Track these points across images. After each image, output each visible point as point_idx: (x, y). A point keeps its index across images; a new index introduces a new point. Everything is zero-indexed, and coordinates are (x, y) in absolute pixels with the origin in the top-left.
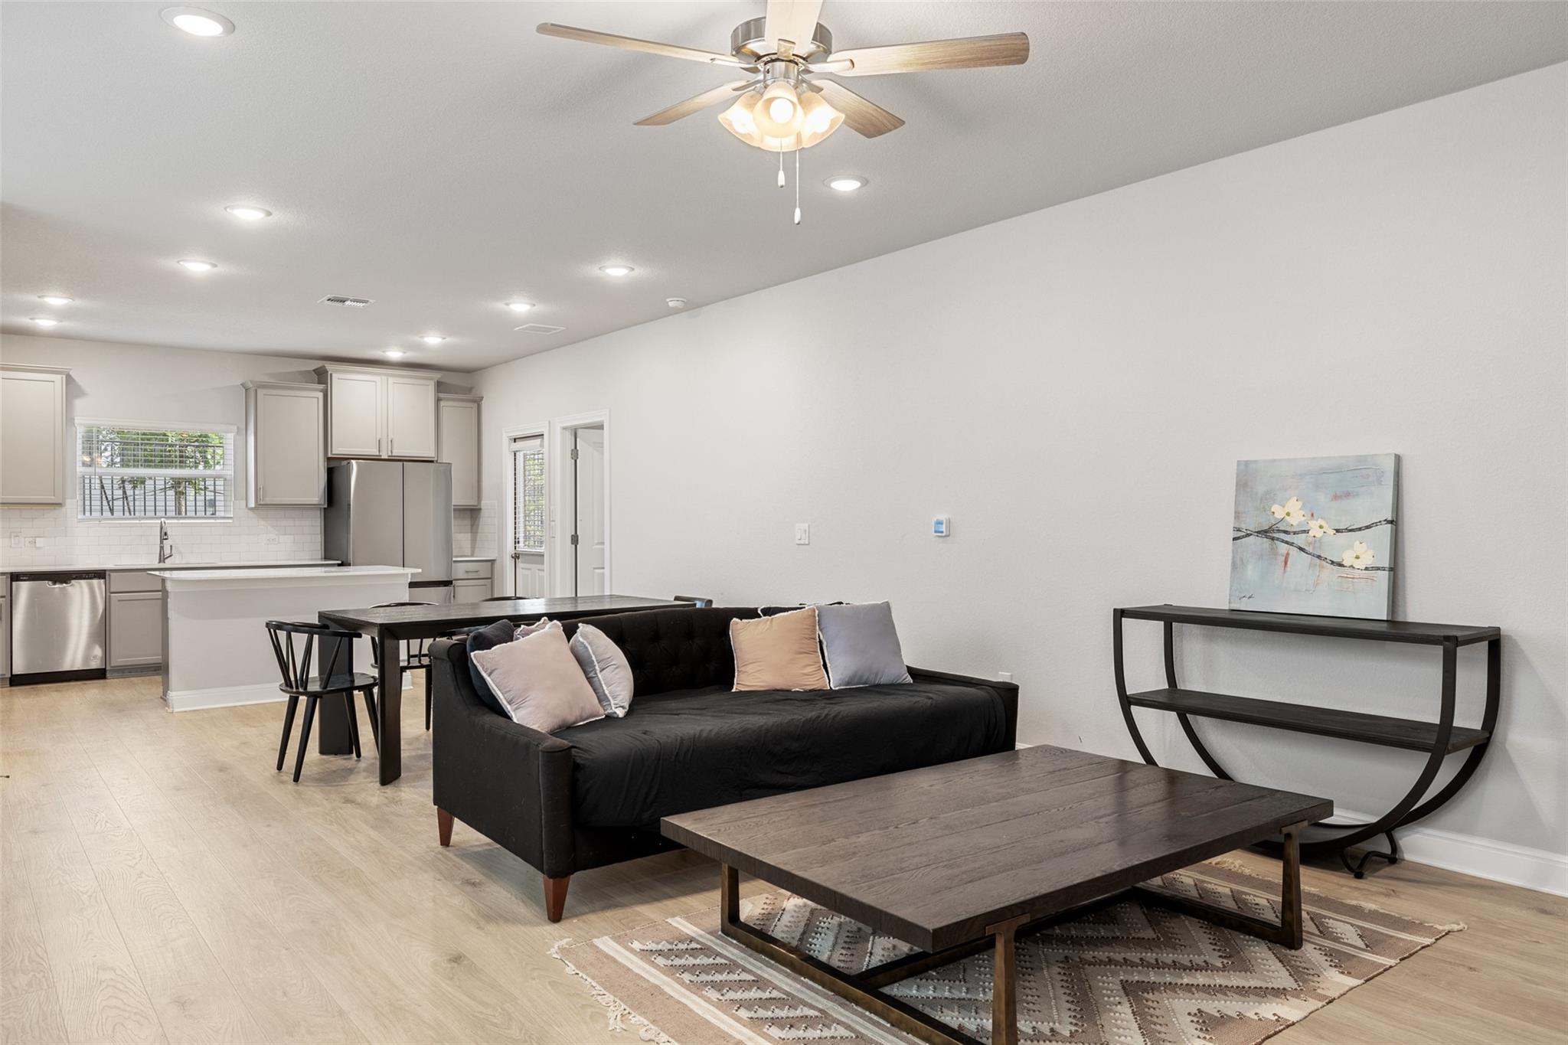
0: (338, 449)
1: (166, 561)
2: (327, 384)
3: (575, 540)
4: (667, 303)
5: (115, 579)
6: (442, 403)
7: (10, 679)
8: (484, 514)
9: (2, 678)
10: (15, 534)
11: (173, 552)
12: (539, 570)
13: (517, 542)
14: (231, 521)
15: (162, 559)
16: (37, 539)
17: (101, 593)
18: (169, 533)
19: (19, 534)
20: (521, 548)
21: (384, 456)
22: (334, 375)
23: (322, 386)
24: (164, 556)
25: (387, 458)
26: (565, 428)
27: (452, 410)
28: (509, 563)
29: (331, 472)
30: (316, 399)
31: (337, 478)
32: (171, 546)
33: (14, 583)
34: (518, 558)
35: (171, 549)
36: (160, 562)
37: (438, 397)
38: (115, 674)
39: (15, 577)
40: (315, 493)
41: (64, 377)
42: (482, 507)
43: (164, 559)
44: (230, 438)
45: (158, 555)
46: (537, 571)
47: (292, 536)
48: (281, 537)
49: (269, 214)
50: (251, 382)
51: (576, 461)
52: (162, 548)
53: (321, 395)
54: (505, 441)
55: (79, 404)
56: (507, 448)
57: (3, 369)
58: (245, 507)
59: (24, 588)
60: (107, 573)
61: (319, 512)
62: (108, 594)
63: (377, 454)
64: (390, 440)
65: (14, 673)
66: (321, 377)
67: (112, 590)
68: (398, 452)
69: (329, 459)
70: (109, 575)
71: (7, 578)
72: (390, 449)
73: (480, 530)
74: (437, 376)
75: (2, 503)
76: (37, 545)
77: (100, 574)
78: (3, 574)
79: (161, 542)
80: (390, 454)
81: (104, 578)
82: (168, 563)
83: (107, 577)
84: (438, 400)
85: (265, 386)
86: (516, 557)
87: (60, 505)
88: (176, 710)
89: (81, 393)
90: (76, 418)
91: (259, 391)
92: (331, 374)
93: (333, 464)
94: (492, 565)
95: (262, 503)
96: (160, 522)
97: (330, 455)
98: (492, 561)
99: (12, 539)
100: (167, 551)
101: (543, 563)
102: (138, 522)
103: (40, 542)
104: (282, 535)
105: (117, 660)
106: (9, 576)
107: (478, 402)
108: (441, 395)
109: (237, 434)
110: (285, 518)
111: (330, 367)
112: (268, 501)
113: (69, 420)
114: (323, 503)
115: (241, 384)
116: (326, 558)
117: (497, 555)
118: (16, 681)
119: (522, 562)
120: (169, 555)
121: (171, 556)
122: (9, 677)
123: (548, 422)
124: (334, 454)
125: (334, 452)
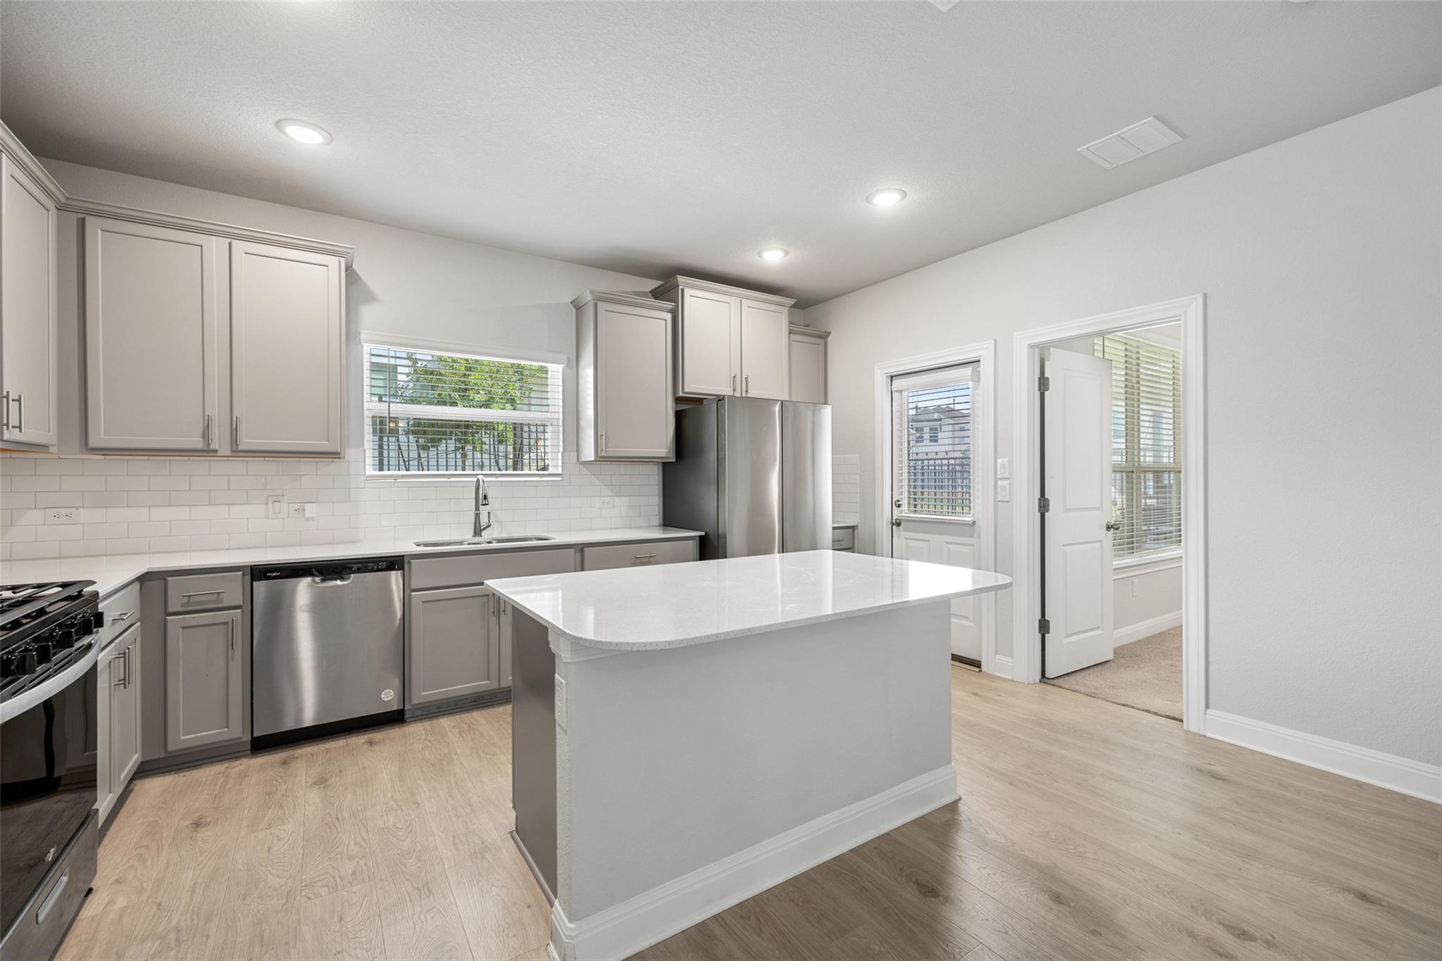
0: (693, 385)
1: (483, 533)
2: (677, 302)
3: (1041, 505)
5: (417, 569)
10: (274, 499)
11: (491, 520)
14: (559, 479)
15: (478, 531)
16: (307, 505)
17: (399, 591)
18: (489, 496)
19: (279, 498)
20: (907, 511)
22: (686, 291)
23: (670, 305)
24: (480, 526)
25: (741, 399)
26: (1028, 347)
28: (884, 530)
29: (679, 416)
32: (489, 513)
33: (257, 584)
34: (899, 525)
35: (489, 517)
36: (475, 535)
38: (417, 715)
39: (261, 573)
40: (662, 444)
41: (344, 264)
43: (481, 531)
44: (556, 371)
45: (473, 525)
47: (629, 498)
51: (1043, 394)
52: (477, 516)
53: (669, 316)
54: (880, 380)
55: (368, 314)
58: (577, 460)
60: (406, 560)
62: (408, 593)
63: (731, 394)
64: (744, 377)
65: (256, 733)
66: (665, 295)
67: (414, 586)
68: (752, 393)
69: (678, 400)
70: (409, 562)
71: (244, 574)
72: (744, 389)
74: (790, 302)
76: (306, 516)
77: (394, 563)
78: (243, 568)
79: (477, 508)
80: (745, 395)
81: (401, 568)
83: (406, 566)
85: (607, 300)
86: (895, 523)
87: (335, 455)
89: (370, 298)
90: (362, 331)
91: (601, 306)
92: (682, 290)
93: (684, 407)
94: (854, 531)
95: (603, 454)
96: (475, 479)
97: (681, 394)
98: (853, 528)
99: (270, 506)
100: (484, 520)
102: (446, 480)
103: (311, 509)
105: (423, 693)
106: (251, 570)
107: (824, 336)
108: (794, 328)
109: (566, 366)
111: (681, 281)
112: (612, 451)
113: (350, 332)
114: (671, 456)
115: (571, 303)
117: (860, 521)
118: (261, 745)
119: (904, 531)
120: (485, 526)
121: (489, 528)
122: (250, 739)
123: (993, 341)
124: (686, 393)
125: (686, 390)
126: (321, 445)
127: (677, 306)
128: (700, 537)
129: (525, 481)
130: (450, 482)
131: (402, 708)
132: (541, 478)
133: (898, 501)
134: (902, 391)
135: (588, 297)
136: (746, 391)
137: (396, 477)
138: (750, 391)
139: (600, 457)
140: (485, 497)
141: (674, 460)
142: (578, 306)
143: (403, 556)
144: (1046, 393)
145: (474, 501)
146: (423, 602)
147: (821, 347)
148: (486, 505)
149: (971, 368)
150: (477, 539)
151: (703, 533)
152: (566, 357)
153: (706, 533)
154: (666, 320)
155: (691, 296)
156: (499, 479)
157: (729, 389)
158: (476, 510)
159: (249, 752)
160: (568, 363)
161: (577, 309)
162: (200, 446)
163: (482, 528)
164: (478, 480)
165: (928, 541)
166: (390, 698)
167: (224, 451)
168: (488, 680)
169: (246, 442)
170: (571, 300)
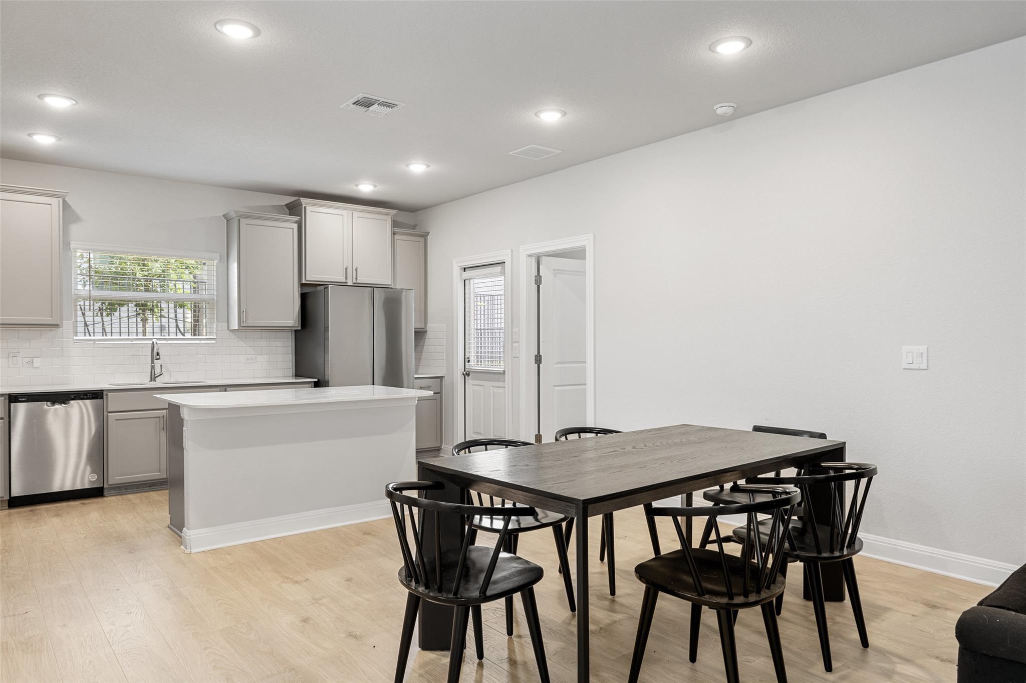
0: (312, 276)
1: (156, 379)
2: (301, 216)
3: (538, 359)
4: (715, 111)
5: (112, 399)
7: (9, 501)
8: (429, 335)
9: (1, 501)
10: (13, 355)
11: (163, 371)
12: (493, 386)
13: (467, 360)
14: (214, 342)
15: (153, 378)
16: (35, 359)
18: (160, 354)
19: (17, 355)
20: (473, 365)
21: (350, 283)
22: (308, 208)
23: (296, 218)
24: (155, 374)
25: (352, 285)
26: (530, 256)
27: (404, 243)
28: (460, 379)
29: (304, 297)
30: (292, 230)
31: (310, 303)
32: (161, 365)
33: (12, 405)
34: (468, 375)
35: (161, 368)
36: (151, 380)
37: (394, 231)
38: (112, 492)
39: (14, 398)
40: (291, 317)
41: (61, 200)
42: (428, 330)
43: (155, 378)
44: (211, 265)
45: (150, 373)
46: (492, 387)
47: (269, 355)
48: (258, 356)
50: (235, 212)
51: (538, 287)
52: (153, 367)
53: (295, 226)
54: (456, 271)
55: (75, 229)
56: (457, 276)
57: (3, 190)
58: (227, 328)
59: (21, 410)
60: (104, 393)
61: (290, 333)
62: (105, 413)
63: (344, 281)
64: (354, 268)
65: (12, 496)
66: (294, 209)
67: (110, 410)
68: (361, 280)
69: (302, 285)
70: (107, 395)
71: (5, 399)
72: (354, 277)
73: (425, 350)
75: (2, 324)
76: (34, 366)
77: (96, 395)
78: (2, 395)
79: (153, 362)
80: (355, 281)
81: (102, 398)
82: (158, 383)
83: (105, 397)
84: (394, 234)
85: (246, 217)
86: (467, 374)
87: (56, 326)
88: (193, 551)
89: (77, 219)
90: (71, 242)
91: (242, 220)
92: (305, 207)
93: (306, 290)
94: (441, 381)
95: (244, 324)
96: (151, 342)
97: (303, 282)
98: (441, 378)
99: (10, 359)
100: (157, 370)
101: (504, 381)
102: (130, 342)
103: (37, 362)
104: (259, 354)
105: (115, 478)
106: (8, 397)
107: (425, 236)
108: (396, 230)
109: (219, 261)
111: (304, 201)
112: (250, 322)
113: (65, 243)
114: (297, 325)
115: (223, 216)
116: (297, 375)
117: (445, 373)
118: (15, 503)
119: (472, 379)
120: (159, 374)
121: (161, 376)
122: (8, 498)
123: (510, 251)
124: (308, 281)
125: (307, 279)
126: (48, 320)
127: (302, 219)
128: (315, 382)
129: (188, 343)
130: (133, 344)
131: (102, 486)
132: (200, 341)
133: (468, 358)
134: (470, 279)
135: (233, 215)
136: (356, 279)
137: (94, 341)
138: (358, 278)
139: (242, 327)
140: (158, 354)
141: (300, 328)
142: (228, 219)
143: (103, 390)
144: (540, 286)
145: (150, 357)
146: (116, 420)
147: (422, 244)
148: (158, 359)
149: (500, 267)
150: (153, 383)
151: (316, 380)
152: (219, 255)
153: (318, 380)
154: (293, 229)
155: (312, 212)
156: (169, 342)
157: (342, 277)
158: (152, 363)
159: (7, 507)
160: (220, 259)
161: (227, 221)
163: (156, 376)
164: (153, 343)
165: (483, 386)
166: (95, 479)
168: (160, 472)
170: (223, 214)
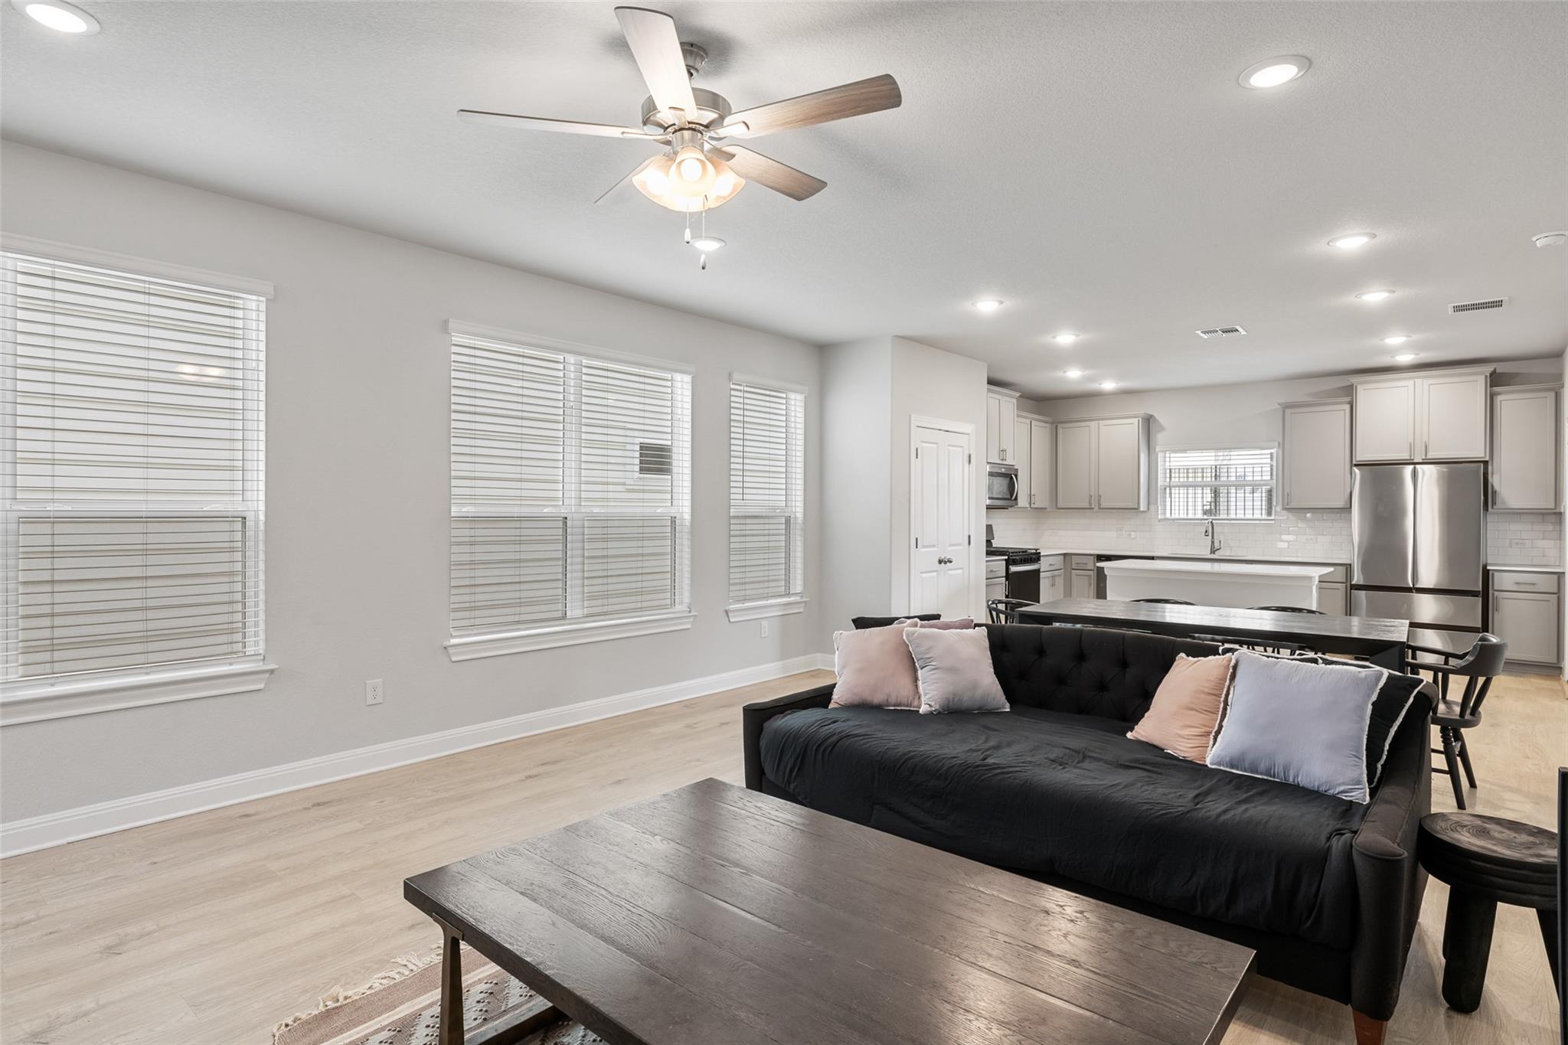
0: (1374, 456)
1: (1215, 552)
2: (1352, 396)
6: (1499, 398)
14: (1273, 522)
22: (1359, 386)
23: (1348, 399)
27: (1514, 402)
30: (1343, 412)
32: (1220, 541)
35: (1220, 544)
36: (1210, 553)
37: (1491, 391)
48: (1319, 537)
49: (1001, 302)
52: (1213, 543)
53: (1347, 407)
63: (1408, 458)
66: (1346, 391)
68: (1431, 453)
72: (1424, 452)
74: (1488, 369)
80: (1424, 457)
84: (1493, 395)
92: (1356, 387)
97: (1355, 462)
100: (1216, 545)
103: (1135, 535)
104: (1320, 535)
108: (1496, 389)
110: (1323, 520)
111: (1354, 379)
121: (1224, 549)
125: (1358, 457)
127: (1353, 399)
139: (1286, 509)
150: (1212, 555)
155: (1361, 388)
158: (1213, 539)
162: (1088, 507)
163: (1215, 549)
167: (1096, 509)
169: (1104, 505)
